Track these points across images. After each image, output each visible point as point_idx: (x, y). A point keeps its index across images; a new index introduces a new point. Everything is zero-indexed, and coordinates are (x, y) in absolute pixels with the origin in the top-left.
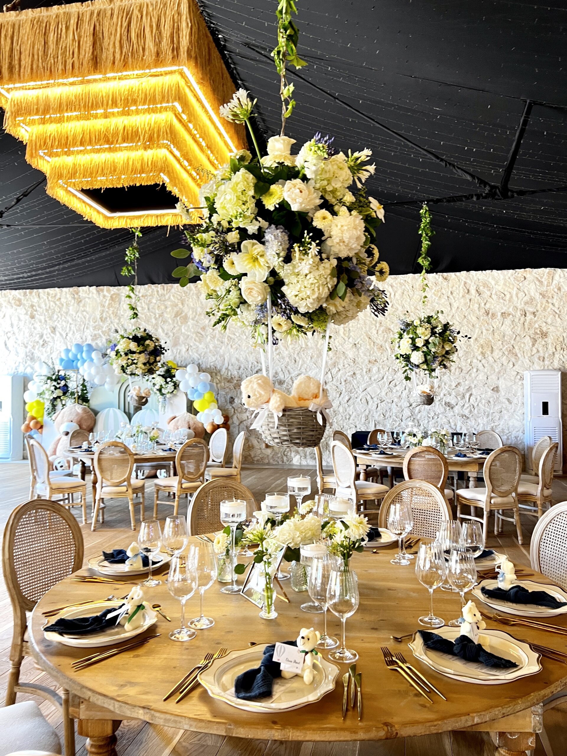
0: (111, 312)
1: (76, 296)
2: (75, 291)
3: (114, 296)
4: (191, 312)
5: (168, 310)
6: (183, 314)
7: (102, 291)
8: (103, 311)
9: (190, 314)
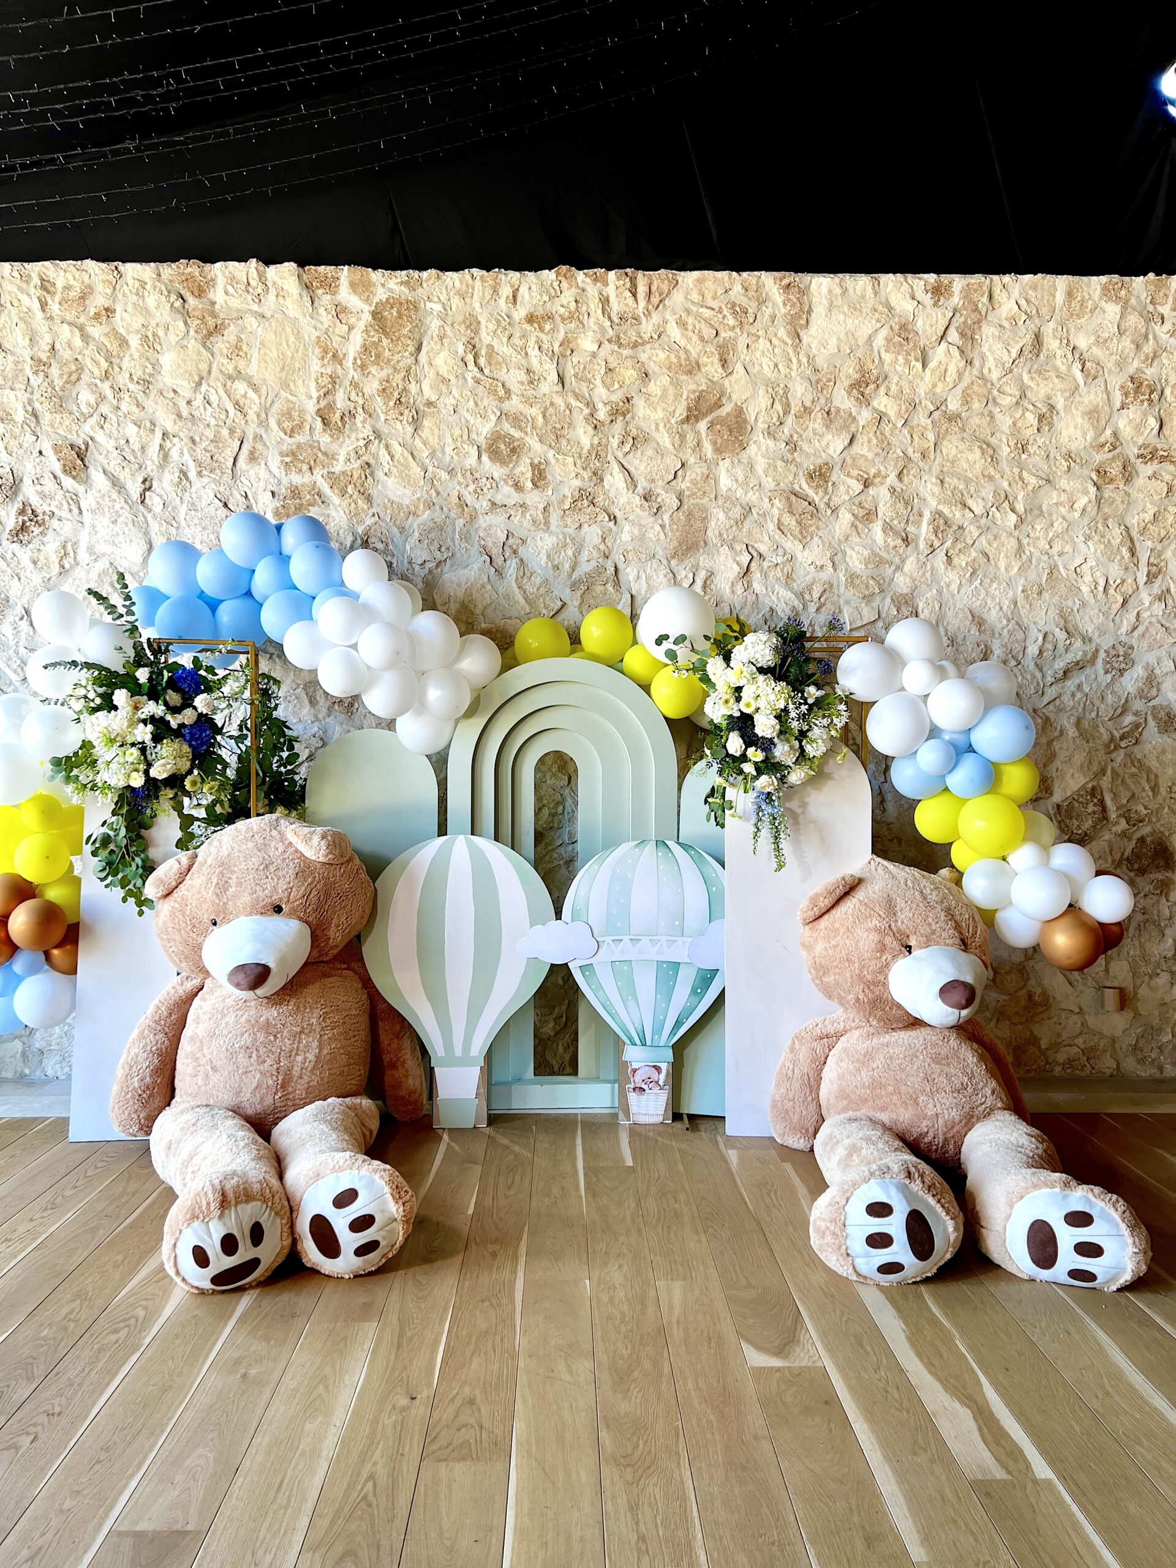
0: (372, 386)
1: (192, 301)
2: (188, 279)
3: (391, 314)
4: (763, 401)
5: (654, 388)
6: (727, 409)
7: (331, 286)
8: (334, 379)
9: (758, 408)
